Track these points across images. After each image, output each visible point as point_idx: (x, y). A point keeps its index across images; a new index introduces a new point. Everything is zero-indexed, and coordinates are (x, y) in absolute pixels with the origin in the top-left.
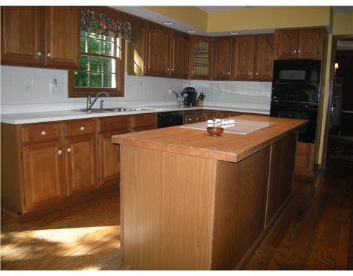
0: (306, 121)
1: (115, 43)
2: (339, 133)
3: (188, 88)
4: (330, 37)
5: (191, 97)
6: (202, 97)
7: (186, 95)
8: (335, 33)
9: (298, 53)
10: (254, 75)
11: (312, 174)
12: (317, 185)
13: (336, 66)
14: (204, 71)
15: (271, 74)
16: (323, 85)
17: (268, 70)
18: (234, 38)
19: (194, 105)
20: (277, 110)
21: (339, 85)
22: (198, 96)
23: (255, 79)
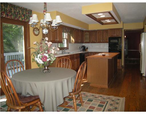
0: (119, 53)
1: (66, 34)
2: (128, 57)
3: (83, 46)
4: (123, 30)
5: (84, 48)
6: (87, 48)
7: (83, 48)
8: (124, 29)
9: (115, 35)
10: (103, 41)
11: (121, 68)
12: (123, 70)
13: (125, 37)
14: (88, 41)
15: (108, 41)
16: (122, 43)
17: (107, 40)
18: (96, 31)
19: (85, 51)
20: (110, 51)
21: (126, 42)
22: (86, 48)
23: (103, 42)
